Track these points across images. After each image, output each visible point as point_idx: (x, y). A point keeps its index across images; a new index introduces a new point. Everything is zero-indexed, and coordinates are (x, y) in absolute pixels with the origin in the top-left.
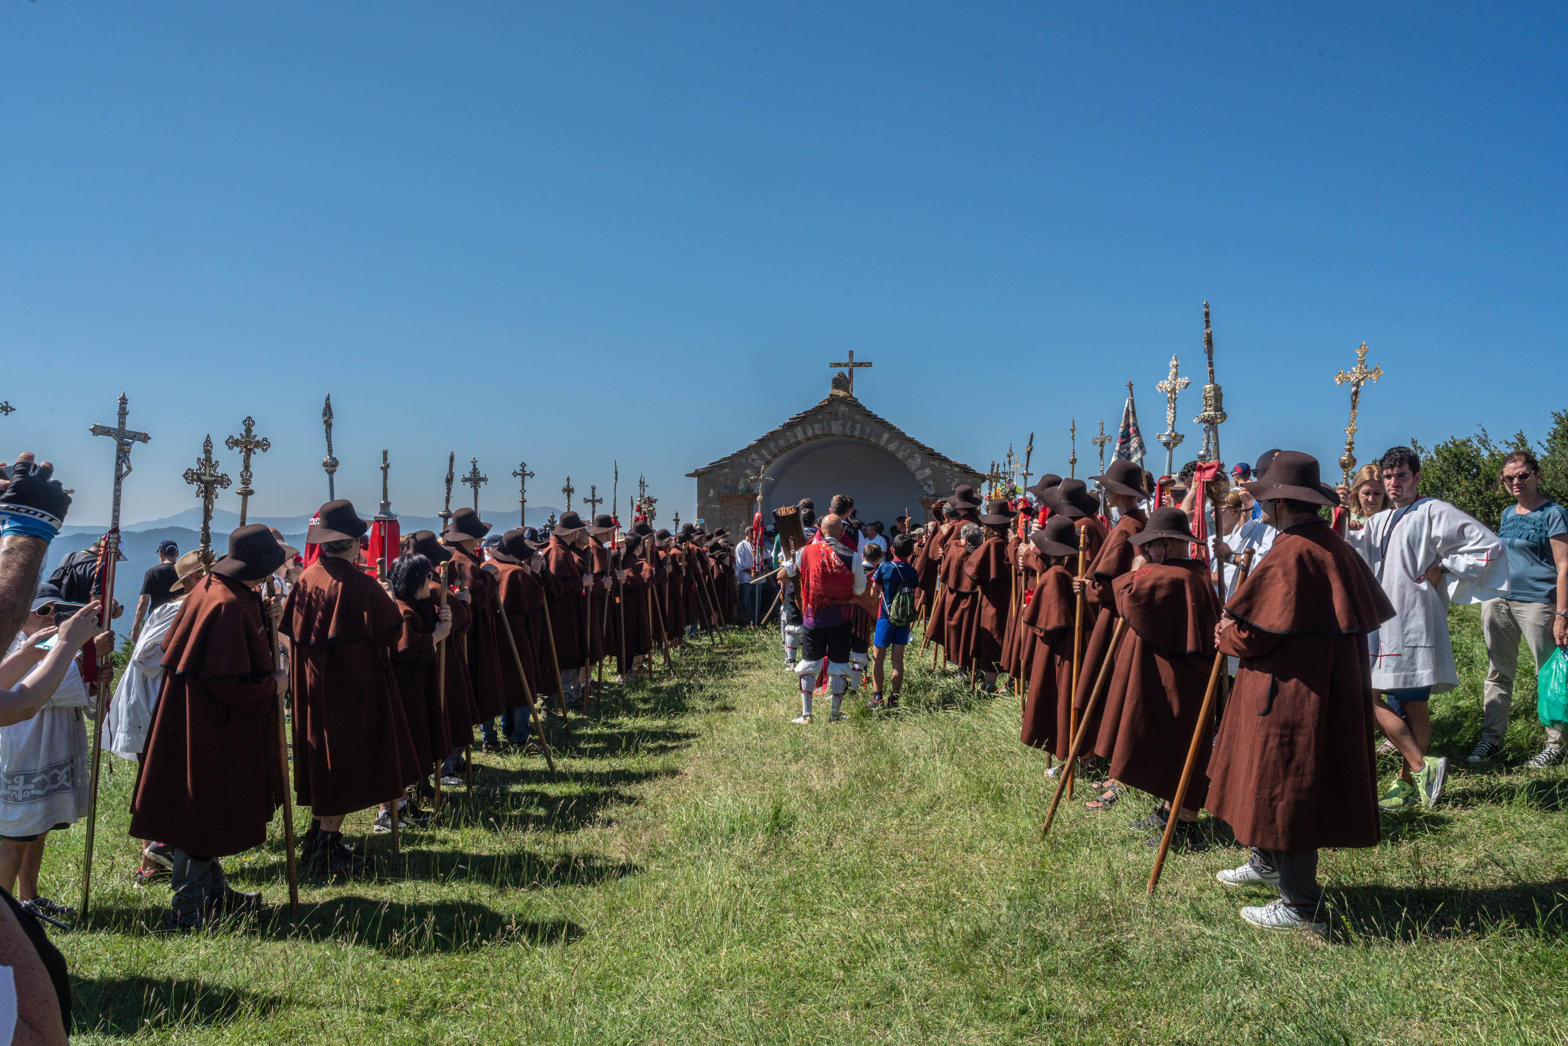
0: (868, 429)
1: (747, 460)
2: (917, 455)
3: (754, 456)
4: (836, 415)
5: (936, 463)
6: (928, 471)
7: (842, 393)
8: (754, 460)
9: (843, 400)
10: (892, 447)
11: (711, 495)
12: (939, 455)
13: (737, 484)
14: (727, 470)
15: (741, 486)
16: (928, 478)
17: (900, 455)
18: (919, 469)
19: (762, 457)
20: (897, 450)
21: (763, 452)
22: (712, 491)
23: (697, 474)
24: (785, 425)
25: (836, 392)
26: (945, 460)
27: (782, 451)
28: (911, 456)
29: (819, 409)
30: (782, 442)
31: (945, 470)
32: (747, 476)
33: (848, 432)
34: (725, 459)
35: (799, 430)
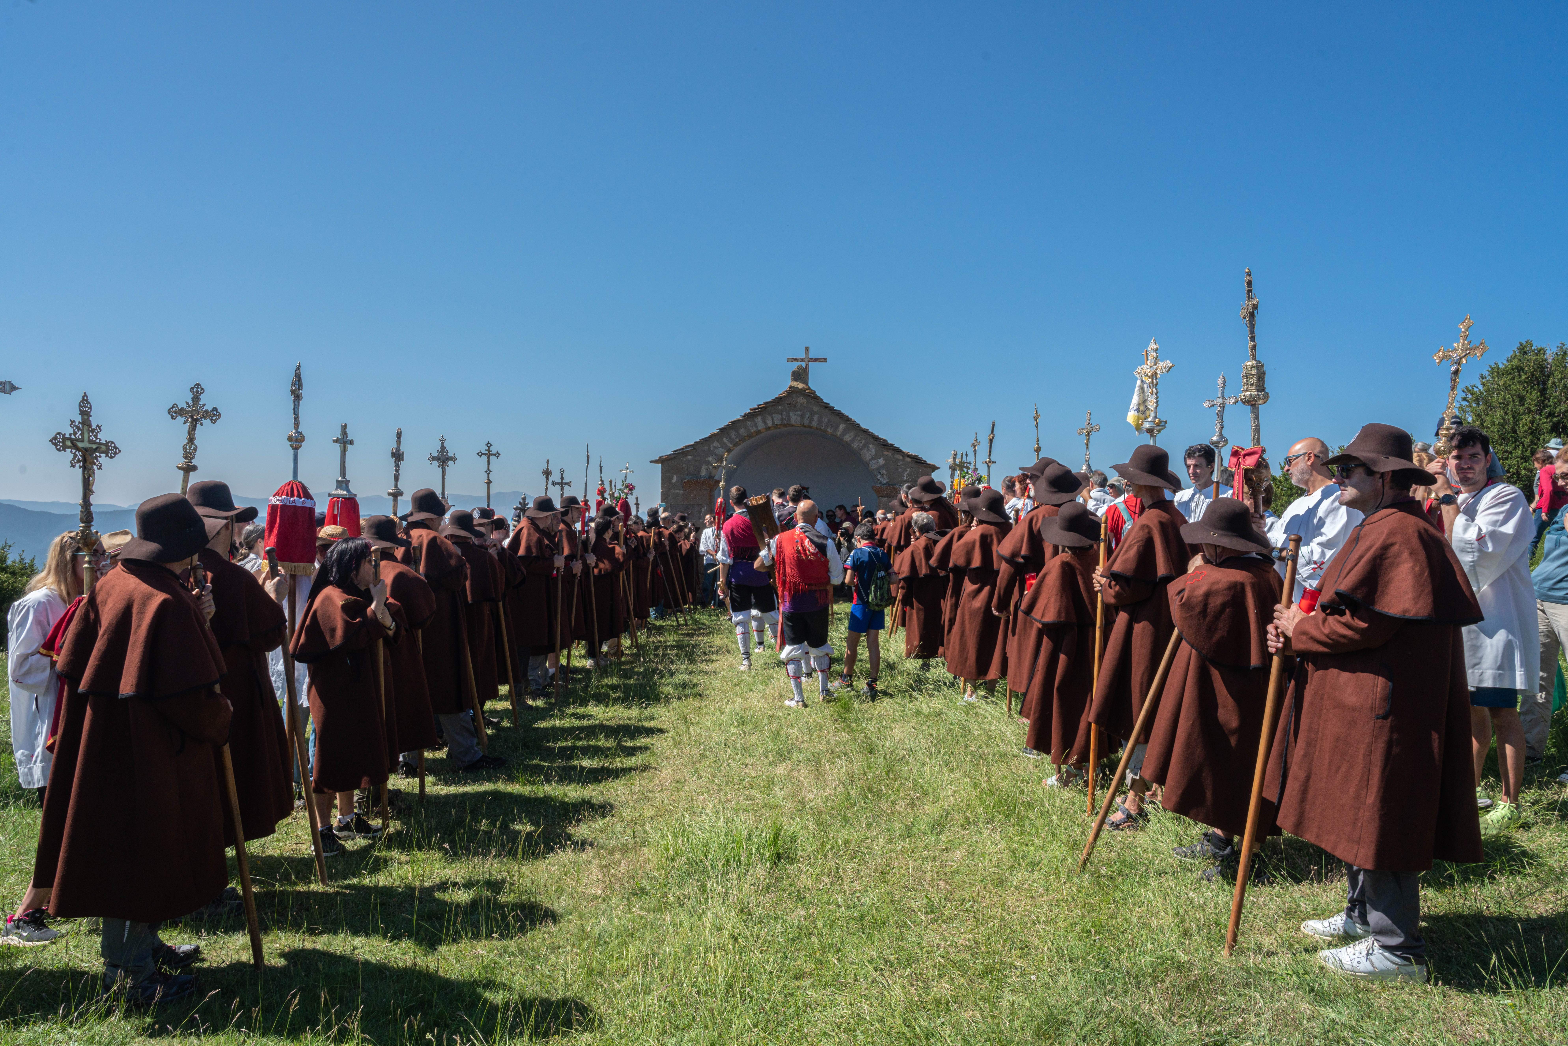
0: (825, 420)
1: (709, 448)
2: (871, 446)
3: (716, 444)
4: (795, 406)
5: (888, 453)
6: (881, 461)
7: (800, 386)
8: (716, 448)
9: (802, 392)
10: (847, 438)
11: (674, 481)
12: (892, 445)
13: (699, 471)
14: (689, 457)
15: (703, 473)
16: (881, 467)
17: (856, 445)
18: (873, 459)
19: (724, 445)
20: (853, 440)
21: (725, 440)
22: (675, 477)
23: (661, 460)
24: (746, 415)
25: (795, 384)
26: (898, 451)
27: (743, 440)
28: (866, 446)
29: (779, 400)
30: (742, 431)
31: (897, 460)
32: (709, 463)
33: (806, 422)
34: (688, 446)
35: (759, 420)
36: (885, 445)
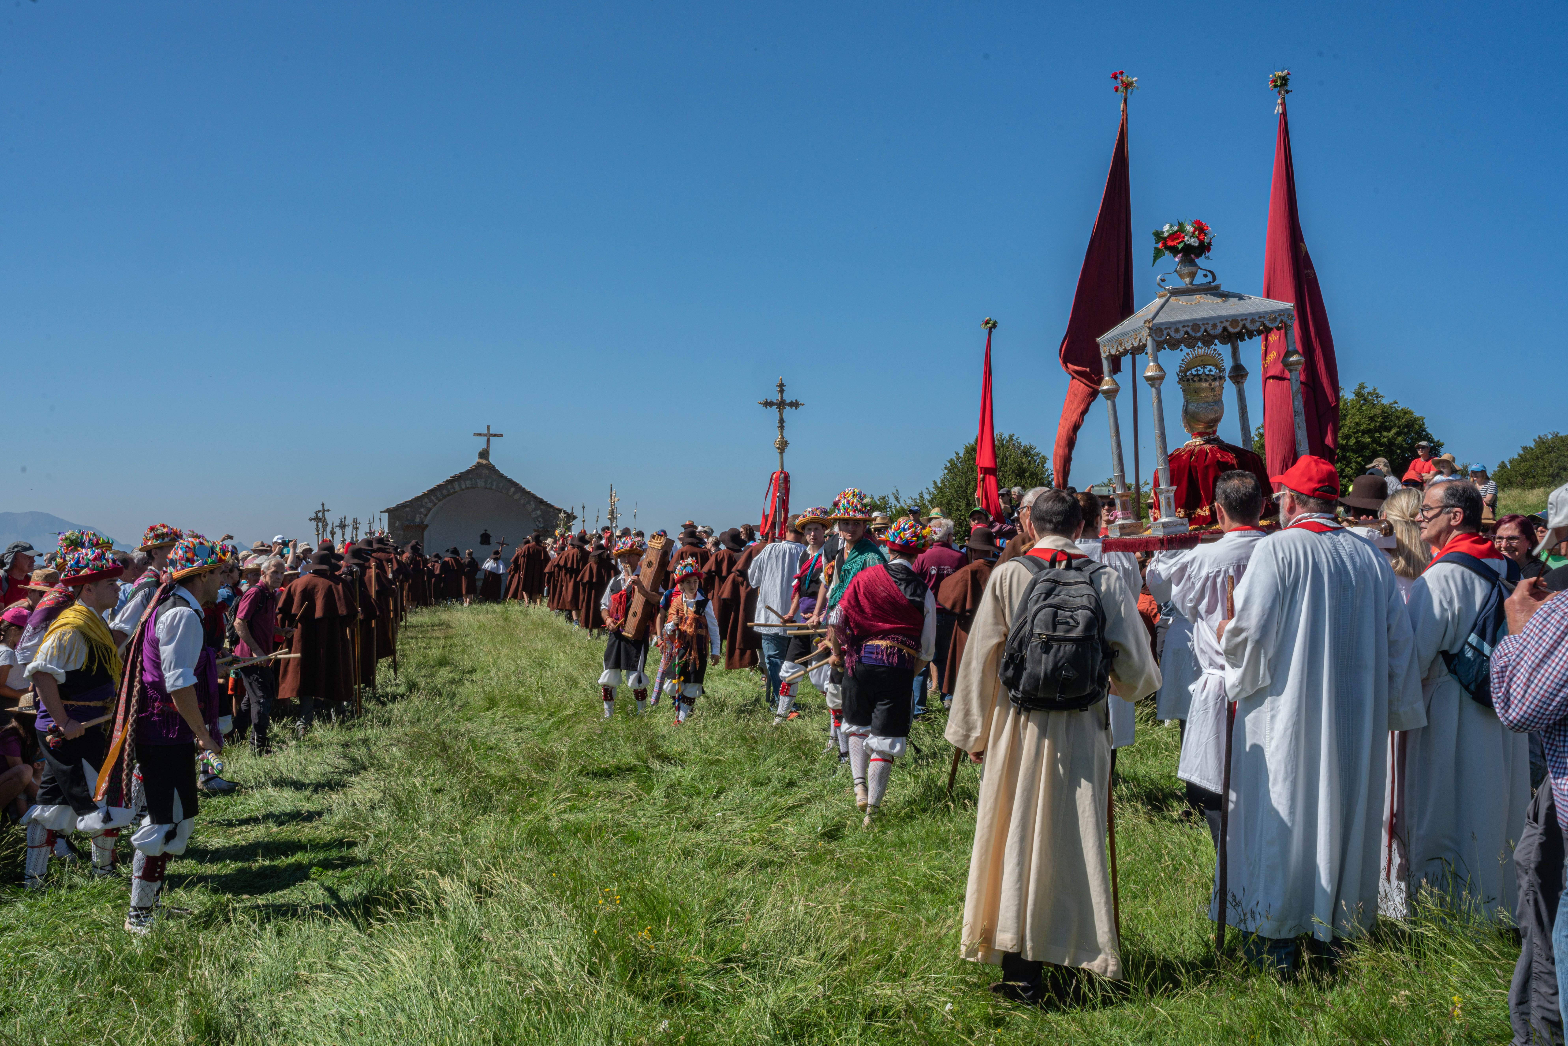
0: (501, 485)
1: (422, 502)
2: (532, 502)
3: (426, 500)
4: (480, 475)
7: (484, 462)
8: (426, 503)
9: (485, 466)
10: (516, 497)
11: (397, 525)
13: (415, 519)
14: (408, 509)
15: (418, 520)
17: (521, 502)
18: (533, 511)
19: (431, 501)
20: (520, 499)
21: (432, 498)
22: (398, 521)
23: (389, 511)
24: (447, 481)
25: (481, 460)
26: (550, 506)
28: (528, 502)
29: (470, 472)
30: (445, 492)
32: (421, 513)
33: (488, 486)
34: (407, 502)
35: (456, 485)
36: (541, 502)
